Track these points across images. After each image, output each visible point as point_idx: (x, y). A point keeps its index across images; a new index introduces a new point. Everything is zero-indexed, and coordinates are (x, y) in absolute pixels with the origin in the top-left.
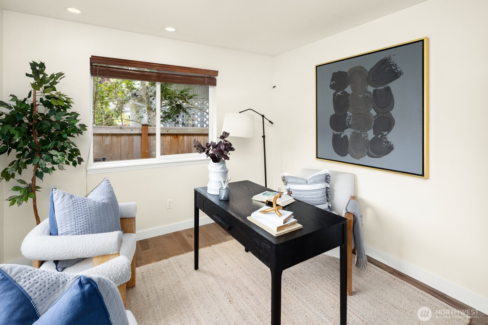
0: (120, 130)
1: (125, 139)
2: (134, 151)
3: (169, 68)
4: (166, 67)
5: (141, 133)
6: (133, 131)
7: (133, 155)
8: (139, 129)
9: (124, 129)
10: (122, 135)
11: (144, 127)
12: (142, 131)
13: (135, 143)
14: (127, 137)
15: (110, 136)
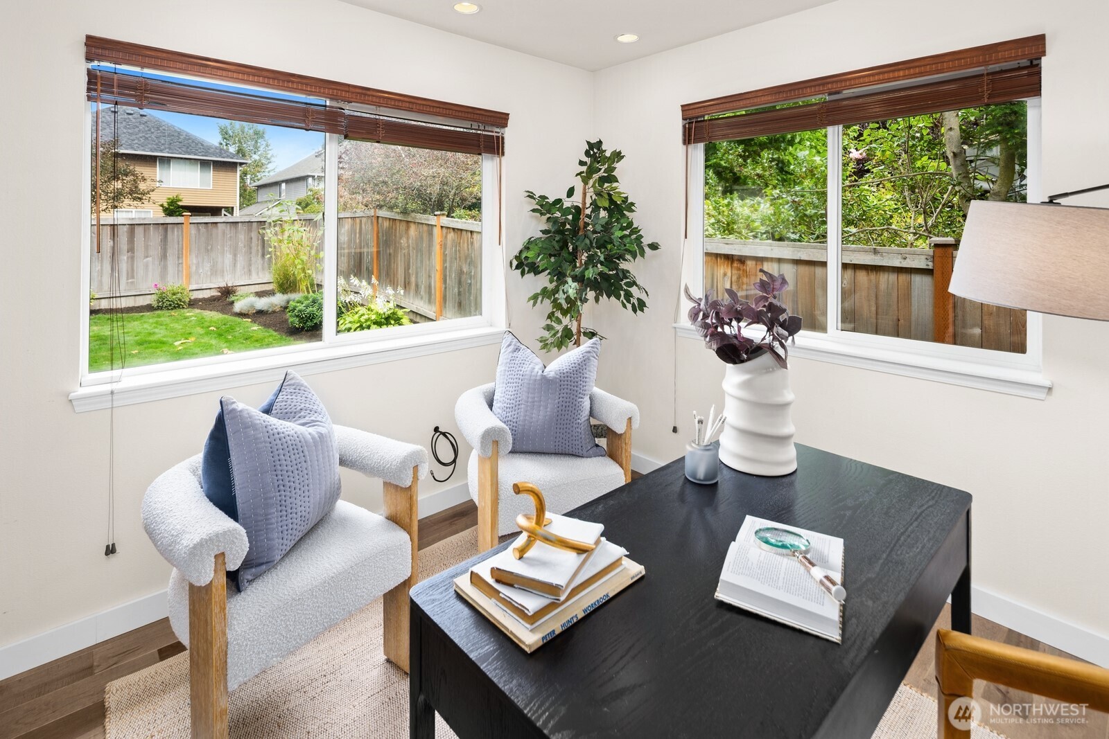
0: (873, 257)
1: (888, 280)
2: (913, 314)
3: (836, 82)
4: (832, 83)
5: (931, 267)
6: (908, 260)
7: (910, 327)
8: (924, 257)
9: (882, 256)
10: (880, 271)
11: (940, 250)
12: (933, 262)
13: (915, 293)
14: (893, 277)
15: (852, 269)
